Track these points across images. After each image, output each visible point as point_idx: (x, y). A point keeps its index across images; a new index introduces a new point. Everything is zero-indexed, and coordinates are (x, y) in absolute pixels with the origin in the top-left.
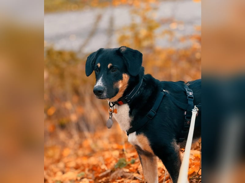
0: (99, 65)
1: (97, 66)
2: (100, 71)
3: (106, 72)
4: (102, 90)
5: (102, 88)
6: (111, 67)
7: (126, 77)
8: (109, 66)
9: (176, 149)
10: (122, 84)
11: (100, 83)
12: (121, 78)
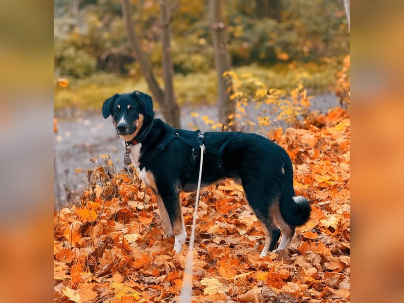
0: (119, 106)
1: (118, 108)
2: (120, 112)
3: (126, 112)
4: (125, 126)
5: (125, 125)
6: (130, 108)
7: (141, 117)
8: (128, 107)
9: (176, 191)
10: (139, 123)
11: (122, 121)
12: (138, 118)
